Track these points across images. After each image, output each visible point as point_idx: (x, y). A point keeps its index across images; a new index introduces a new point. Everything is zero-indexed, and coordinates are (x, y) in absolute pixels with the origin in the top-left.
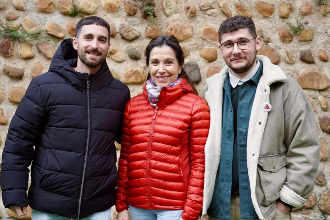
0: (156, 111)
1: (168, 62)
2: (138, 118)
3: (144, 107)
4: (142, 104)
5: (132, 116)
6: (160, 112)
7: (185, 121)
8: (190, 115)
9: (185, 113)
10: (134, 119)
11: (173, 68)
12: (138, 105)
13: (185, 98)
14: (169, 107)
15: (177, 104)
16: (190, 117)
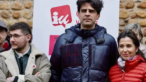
0: (124, 74)
1: (128, 46)
2: (115, 78)
3: (118, 72)
4: (117, 71)
5: (112, 77)
6: (126, 74)
7: (140, 78)
8: (142, 75)
9: (140, 74)
10: (113, 79)
11: (132, 49)
12: (115, 71)
13: (140, 65)
14: (131, 71)
15: (136, 69)
16: (143, 76)
